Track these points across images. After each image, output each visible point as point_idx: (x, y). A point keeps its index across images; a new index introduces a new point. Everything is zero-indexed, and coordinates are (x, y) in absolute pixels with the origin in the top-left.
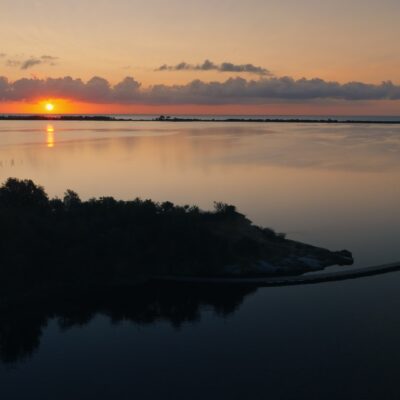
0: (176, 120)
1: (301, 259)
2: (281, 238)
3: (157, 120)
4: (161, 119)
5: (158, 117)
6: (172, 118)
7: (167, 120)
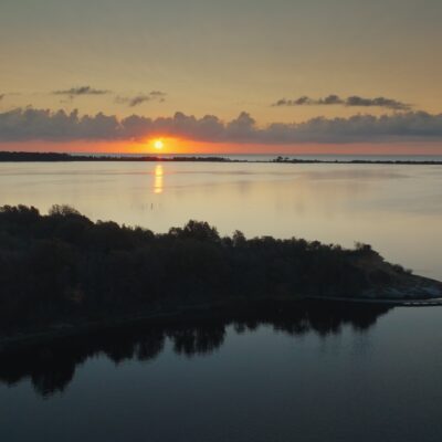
0: (295, 161)
1: (424, 289)
2: (409, 273)
3: (274, 161)
4: (279, 160)
5: (276, 158)
6: (291, 159)
7: (285, 161)
